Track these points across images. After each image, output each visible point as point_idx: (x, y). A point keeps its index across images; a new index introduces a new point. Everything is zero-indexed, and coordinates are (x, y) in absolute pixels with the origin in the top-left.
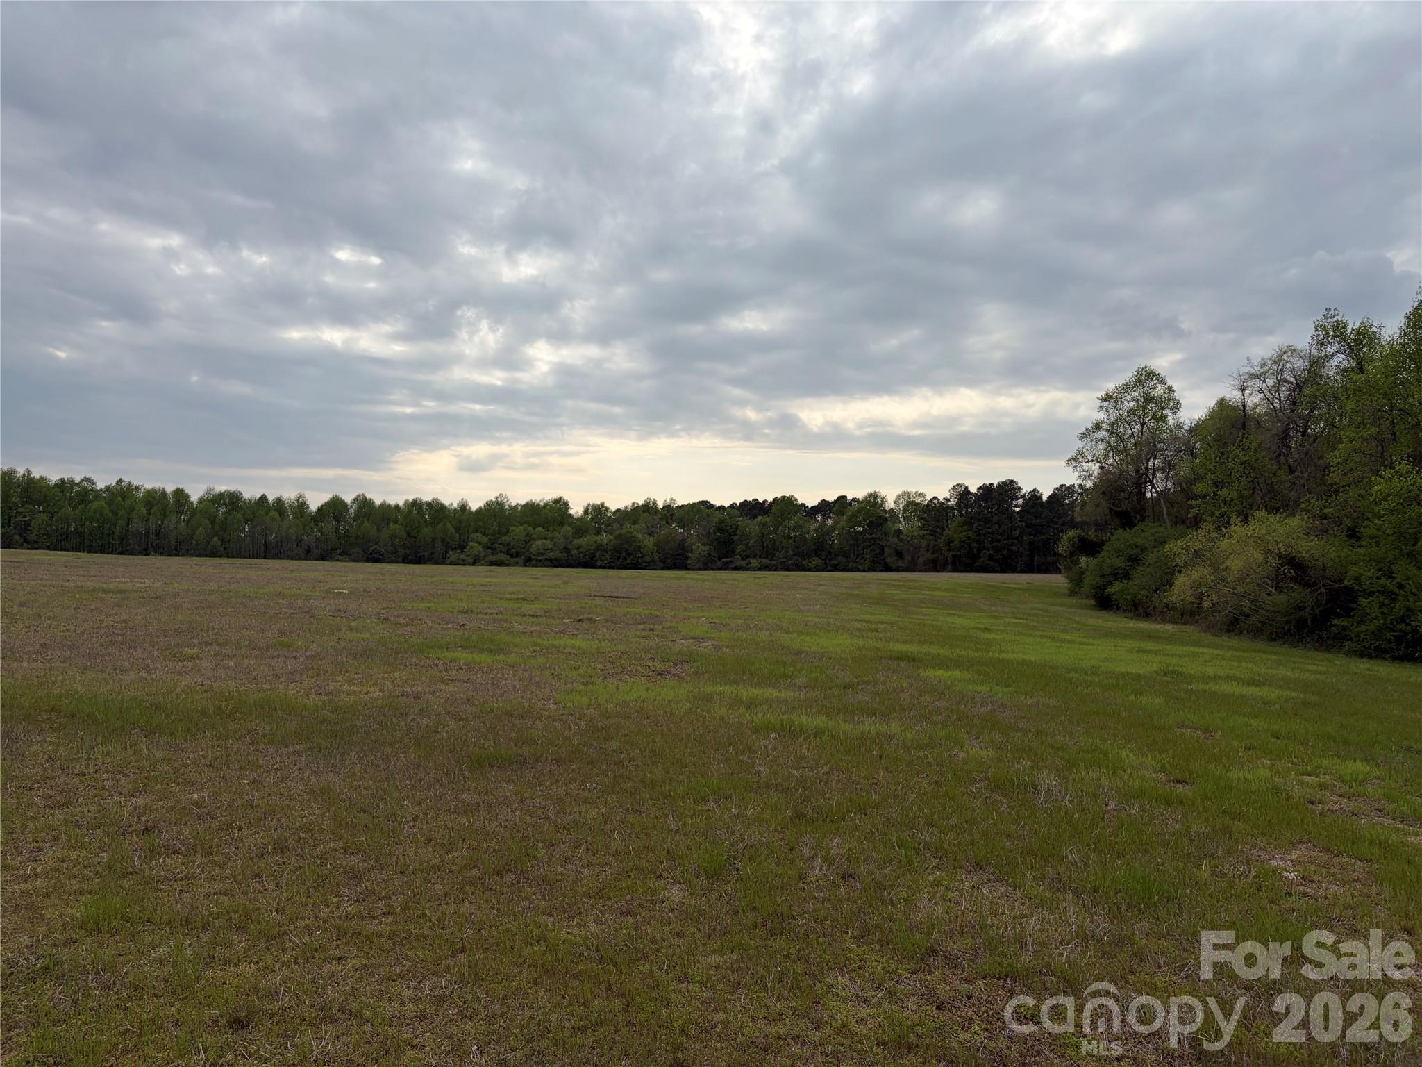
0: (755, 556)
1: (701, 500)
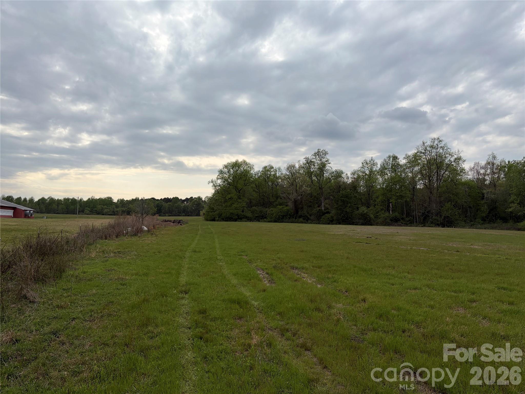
0: (167, 213)
1: (152, 197)
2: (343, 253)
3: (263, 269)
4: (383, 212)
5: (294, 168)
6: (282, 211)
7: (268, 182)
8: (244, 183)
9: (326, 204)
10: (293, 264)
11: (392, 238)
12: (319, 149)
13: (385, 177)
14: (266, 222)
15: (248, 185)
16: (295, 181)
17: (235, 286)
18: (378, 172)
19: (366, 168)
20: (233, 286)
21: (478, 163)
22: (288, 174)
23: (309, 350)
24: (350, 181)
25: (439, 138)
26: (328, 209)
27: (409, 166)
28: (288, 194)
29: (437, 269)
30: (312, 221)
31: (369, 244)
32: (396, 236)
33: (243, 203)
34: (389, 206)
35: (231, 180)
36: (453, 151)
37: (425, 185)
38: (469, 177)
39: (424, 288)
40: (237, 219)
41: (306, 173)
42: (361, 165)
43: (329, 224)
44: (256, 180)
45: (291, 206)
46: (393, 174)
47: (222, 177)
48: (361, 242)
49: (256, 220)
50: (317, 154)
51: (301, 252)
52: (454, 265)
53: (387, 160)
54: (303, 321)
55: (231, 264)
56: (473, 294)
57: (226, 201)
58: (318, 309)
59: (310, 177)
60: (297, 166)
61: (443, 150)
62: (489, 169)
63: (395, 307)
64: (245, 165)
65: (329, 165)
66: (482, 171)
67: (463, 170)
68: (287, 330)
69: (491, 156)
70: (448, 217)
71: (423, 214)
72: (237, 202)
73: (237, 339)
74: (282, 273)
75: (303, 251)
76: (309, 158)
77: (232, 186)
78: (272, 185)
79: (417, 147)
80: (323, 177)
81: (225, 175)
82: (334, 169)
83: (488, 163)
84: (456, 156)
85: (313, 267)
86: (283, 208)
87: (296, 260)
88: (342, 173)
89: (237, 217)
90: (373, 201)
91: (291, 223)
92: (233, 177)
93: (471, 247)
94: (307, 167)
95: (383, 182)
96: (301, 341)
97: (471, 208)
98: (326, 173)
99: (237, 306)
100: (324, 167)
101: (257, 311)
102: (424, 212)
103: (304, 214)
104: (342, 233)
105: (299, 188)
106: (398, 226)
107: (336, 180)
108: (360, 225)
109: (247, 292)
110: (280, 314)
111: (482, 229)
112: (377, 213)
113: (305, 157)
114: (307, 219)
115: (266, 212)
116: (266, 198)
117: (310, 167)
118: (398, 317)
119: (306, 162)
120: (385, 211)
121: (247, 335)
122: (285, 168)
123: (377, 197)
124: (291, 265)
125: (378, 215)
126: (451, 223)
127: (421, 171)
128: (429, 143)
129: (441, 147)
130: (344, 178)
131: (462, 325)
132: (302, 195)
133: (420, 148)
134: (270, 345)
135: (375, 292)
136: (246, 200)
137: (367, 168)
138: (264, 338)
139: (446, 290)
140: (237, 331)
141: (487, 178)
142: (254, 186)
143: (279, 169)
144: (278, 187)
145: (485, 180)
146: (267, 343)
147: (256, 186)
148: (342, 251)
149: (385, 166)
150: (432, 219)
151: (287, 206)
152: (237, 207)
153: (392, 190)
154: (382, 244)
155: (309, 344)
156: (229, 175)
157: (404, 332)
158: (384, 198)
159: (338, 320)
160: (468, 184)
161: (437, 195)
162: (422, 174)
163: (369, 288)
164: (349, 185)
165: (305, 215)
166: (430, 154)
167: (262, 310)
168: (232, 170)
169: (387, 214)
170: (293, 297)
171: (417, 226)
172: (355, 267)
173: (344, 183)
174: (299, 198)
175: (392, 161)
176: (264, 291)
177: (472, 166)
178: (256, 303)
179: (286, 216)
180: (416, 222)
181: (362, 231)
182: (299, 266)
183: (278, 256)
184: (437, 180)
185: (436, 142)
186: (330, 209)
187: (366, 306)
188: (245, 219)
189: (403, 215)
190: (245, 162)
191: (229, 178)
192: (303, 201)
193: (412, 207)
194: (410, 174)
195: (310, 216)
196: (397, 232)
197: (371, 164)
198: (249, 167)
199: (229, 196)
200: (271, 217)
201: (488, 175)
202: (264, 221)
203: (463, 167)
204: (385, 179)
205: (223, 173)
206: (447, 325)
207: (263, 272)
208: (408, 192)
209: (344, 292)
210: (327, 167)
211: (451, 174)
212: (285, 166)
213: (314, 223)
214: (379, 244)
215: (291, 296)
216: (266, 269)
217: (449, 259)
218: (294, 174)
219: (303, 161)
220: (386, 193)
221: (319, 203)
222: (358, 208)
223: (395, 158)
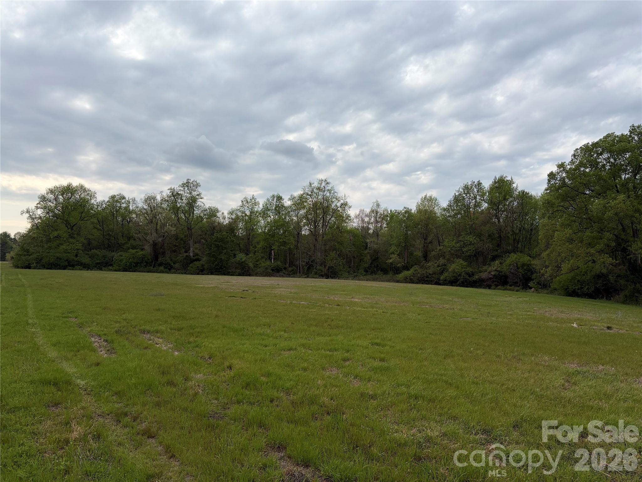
2: (211, 310)
3: (100, 335)
4: (264, 260)
5: (154, 201)
6: (136, 256)
7: (116, 217)
8: (80, 216)
9: (196, 248)
10: (144, 327)
11: (271, 291)
12: (188, 180)
13: (267, 219)
14: (111, 270)
15: (86, 219)
16: (156, 218)
17: (54, 361)
18: (260, 214)
19: (246, 208)
20: (49, 360)
21: (363, 210)
22: (145, 207)
23: (153, 437)
24: (227, 222)
25: (327, 180)
26: (197, 255)
27: (294, 208)
28: (146, 234)
29: (316, 326)
30: (176, 271)
31: (244, 298)
32: (276, 288)
33: (78, 245)
34: (271, 254)
35: (59, 211)
36: (339, 195)
37: (310, 231)
38: (354, 224)
39: (299, 348)
40: (66, 266)
41: (170, 208)
42: (240, 203)
43: (198, 274)
44: (98, 213)
45: (149, 250)
46: (276, 217)
47: (44, 207)
48: (235, 296)
49: (96, 268)
50: (187, 185)
51: (157, 310)
52: (333, 320)
53: (271, 200)
54: (149, 399)
55: (50, 330)
56: (348, 351)
57: (49, 240)
58: (171, 383)
59: (176, 214)
60: (159, 198)
61: (330, 193)
62: (373, 217)
63: (265, 372)
64: (82, 192)
65: (200, 200)
66: (367, 219)
67: (348, 216)
68: (126, 415)
69: (376, 203)
70: (332, 267)
71: (307, 263)
72: (69, 242)
73: (48, 434)
74: (127, 339)
75: (159, 310)
76: (175, 189)
77: (61, 219)
78: (122, 221)
79: (304, 188)
80: (193, 215)
81: (49, 203)
82: (207, 206)
83: (372, 211)
84: (342, 201)
85: (171, 329)
86: (137, 252)
87: (149, 322)
88: (218, 211)
89: (67, 264)
90: (253, 247)
91: (148, 272)
92: (63, 208)
93: (351, 301)
94: (173, 201)
95: (265, 226)
96: (144, 426)
97: (355, 258)
98: (197, 209)
99: (53, 389)
100: (194, 202)
101: (84, 393)
102: (308, 261)
103: (166, 260)
104: (213, 286)
105: (161, 228)
106: (279, 277)
107: (209, 220)
108: (236, 275)
109: (69, 368)
110: (117, 393)
111: (364, 280)
112: (256, 262)
113: (169, 188)
114: (169, 267)
115: (113, 257)
116: (114, 239)
117: (176, 200)
118: (267, 384)
119: (171, 194)
120: (266, 259)
121: (64, 428)
122: (141, 199)
123: (258, 243)
124: (141, 328)
125: (258, 263)
126: (335, 274)
127: (307, 215)
128: (316, 184)
129: (328, 190)
130: (219, 218)
131: (333, 386)
132: (164, 236)
133: (307, 189)
134: (98, 437)
135: (244, 356)
136: (82, 239)
137: (248, 207)
138: (90, 428)
139: (322, 348)
140: (49, 422)
141: (371, 226)
142: (96, 221)
143: (134, 200)
144: (131, 224)
145: (369, 229)
146: (94, 435)
147: (98, 221)
148: (210, 308)
149: (267, 207)
150: (316, 269)
151: (142, 249)
152: (67, 250)
153: (274, 235)
154: (260, 298)
155: (154, 430)
156: (56, 204)
157: (272, 401)
158: (266, 244)
159: (196, 394)
160: (353, 232)
161: (322, 242)
162: (308, 219)
163: (238, 351)
164: (225, 226)
165: (168, 263)
166: (317, 197)
167: (92, 390)
168: (61, 197)
169: (268, 263)
170: (138, 370)
171: (300, 277)
172: (224, 327)
173: (219, 223)
174: (160, 240)
175: (276, 202)
176: (98, 364)
177: (358, 213)
178: (83, 383)
179: (141, 263)
180: (300, 272)
181: (237, 283)
182: (152, 329)
183: (124, 317)
184: (323, 226)
185: (323, 184)
186: (200, 255)
187: (232, 374)
188: (79, 267)
189: (285, 265)
190: (82, 187)
191: (56, 207)
192: (166, 245)
193: (296, 256)
194: (295, 218)
195: (174, 263)
196: (278, 284)
197: (252, 204)
198: (88, 194)
199: (56, 234)
200: (119, 264)
201: (372, 223)
202: (109, 269)
203: (349, 213)
204: (268, 222)
205: (46, 201)
206: (318, 389)
207: (100, 339)
208: (292, 239)
209: (207, 358)
210: (199, 203)
211: (337, 221)
212: (143, 196)
213: (179, 273)
214: (255, 299)
215: (135, 368)
216: (105, 335)
217: (328, 314)
218: (154, 208)
219: (166, 193)
220: (268, 238)
221: (186, 248)
222: (235, 255)
223: (279, 198)
